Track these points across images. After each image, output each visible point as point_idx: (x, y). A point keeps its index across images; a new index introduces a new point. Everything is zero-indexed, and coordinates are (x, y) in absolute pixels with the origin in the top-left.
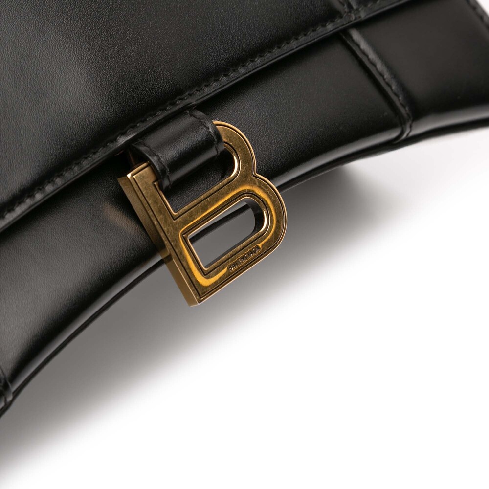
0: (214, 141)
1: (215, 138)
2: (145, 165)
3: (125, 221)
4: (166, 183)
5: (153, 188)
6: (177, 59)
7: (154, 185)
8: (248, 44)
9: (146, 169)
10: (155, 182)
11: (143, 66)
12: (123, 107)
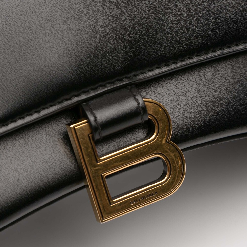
0: (141, 113)
1: (141, 112)
2: (85, 121)
3: (66, 155)
4: (97, 137)
5: (88, 138)
6: (132, 49)
7: (89, 136)
8: (190, 46)
9: (86, 124)
10: (90, 134)
11: (104, 50)
12: (80, 78)
